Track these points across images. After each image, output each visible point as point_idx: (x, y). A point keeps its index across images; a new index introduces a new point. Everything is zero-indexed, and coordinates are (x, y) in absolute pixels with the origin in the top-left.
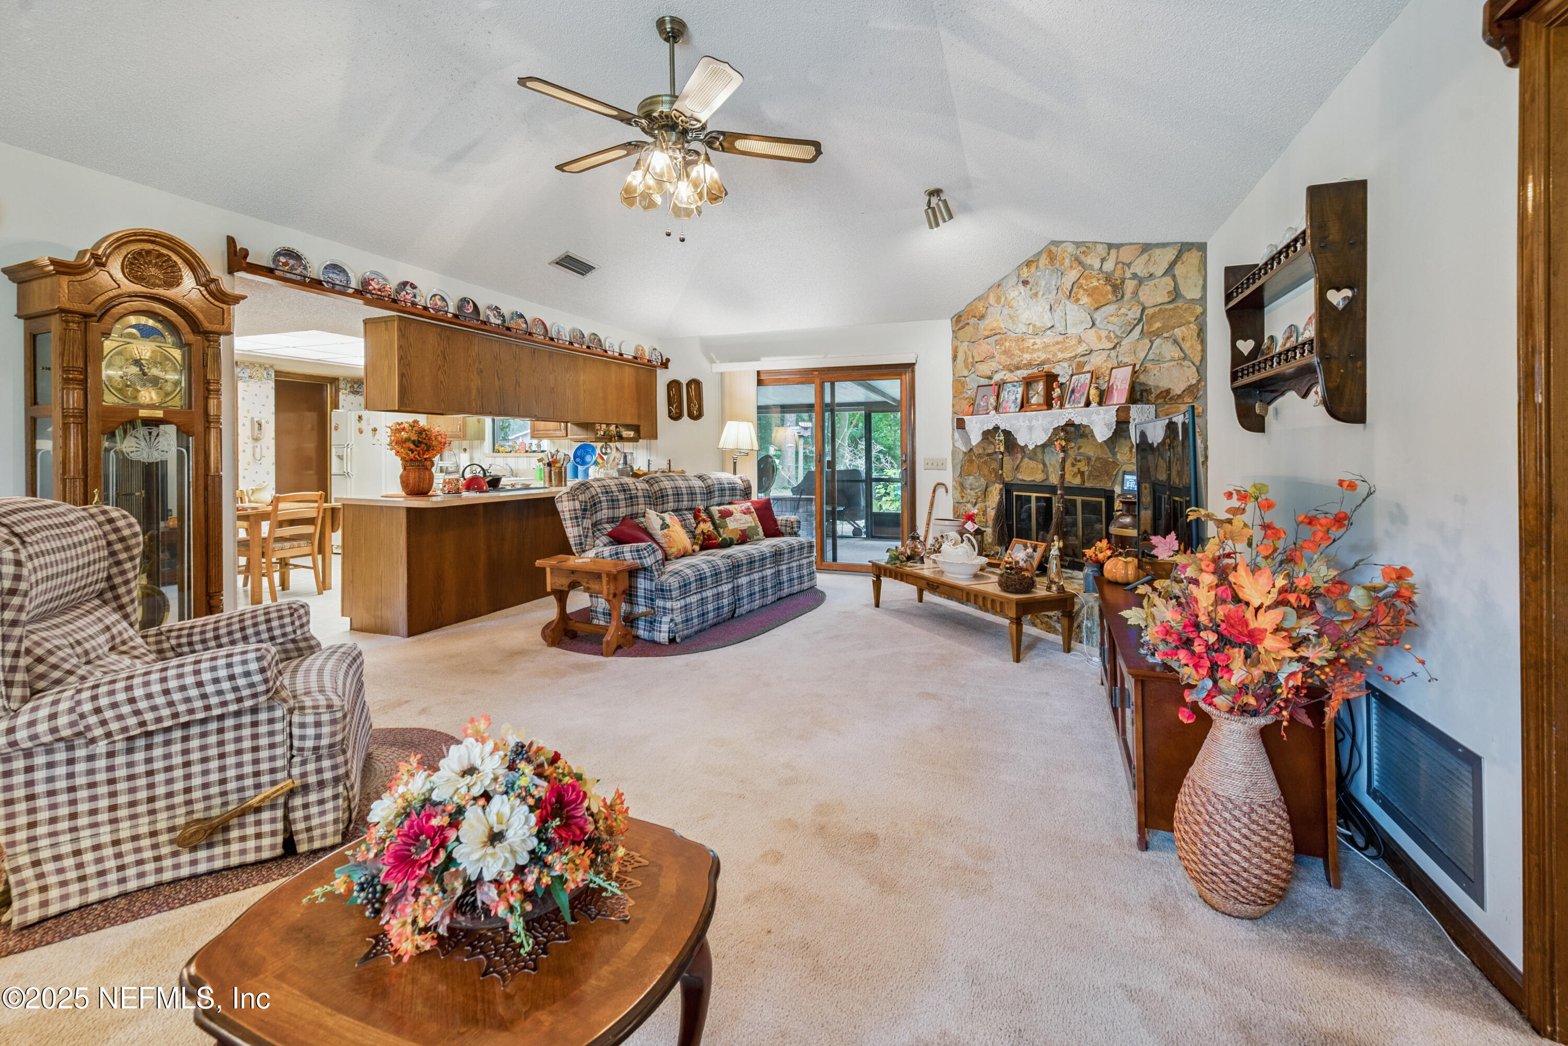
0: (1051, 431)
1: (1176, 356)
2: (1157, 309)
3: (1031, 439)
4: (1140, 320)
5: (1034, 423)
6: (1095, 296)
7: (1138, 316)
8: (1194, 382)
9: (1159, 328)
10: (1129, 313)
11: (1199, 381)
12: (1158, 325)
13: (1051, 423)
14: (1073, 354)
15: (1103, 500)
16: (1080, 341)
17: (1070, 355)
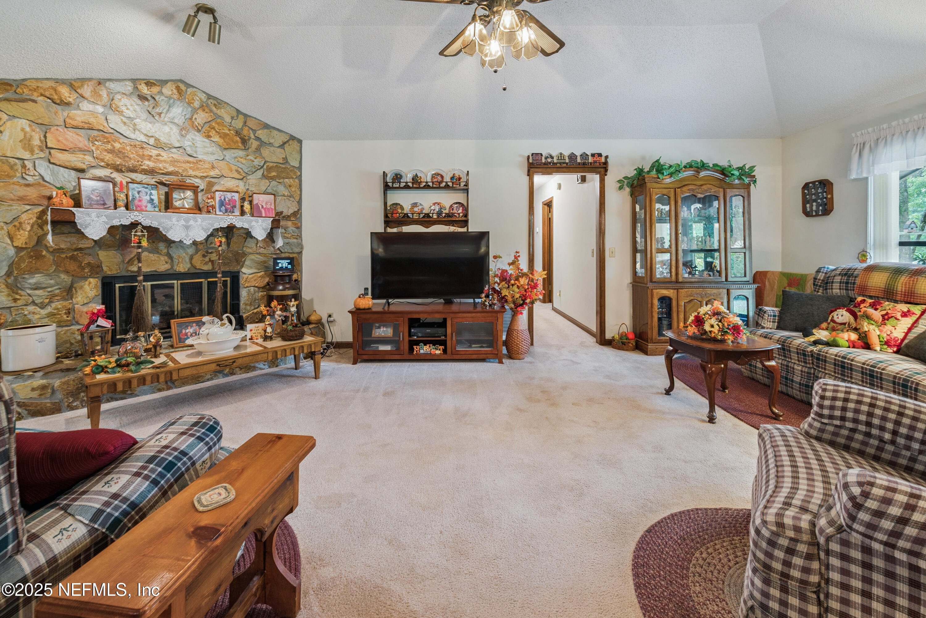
0: (211, 230)
1: (286, 194)
2: (275, 164)
3: (187, 236)
4: (262, 167)
5: (192, 222)
6: (226, 140)
7: (262, 164)
8: (296, 210)
9: (274, 176)
10: (255, 160)
11: (299, 210)
12: (274, 174)
13: (212, 225)
14: (205, 174)
15: (228, 279)
16: (213, 167)
17: (201, 174)
